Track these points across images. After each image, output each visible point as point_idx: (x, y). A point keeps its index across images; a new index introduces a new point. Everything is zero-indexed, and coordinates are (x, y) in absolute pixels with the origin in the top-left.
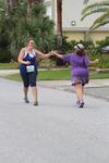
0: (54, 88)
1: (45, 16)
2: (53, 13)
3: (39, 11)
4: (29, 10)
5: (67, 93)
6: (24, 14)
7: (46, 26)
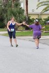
0: (24, 40)
1: (20, 7)
2: (24, 6)
3: (17, 5)
4: (13, 4)
5: (30, 42)
6: (11, 6)
7: (21, 12)
